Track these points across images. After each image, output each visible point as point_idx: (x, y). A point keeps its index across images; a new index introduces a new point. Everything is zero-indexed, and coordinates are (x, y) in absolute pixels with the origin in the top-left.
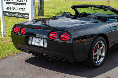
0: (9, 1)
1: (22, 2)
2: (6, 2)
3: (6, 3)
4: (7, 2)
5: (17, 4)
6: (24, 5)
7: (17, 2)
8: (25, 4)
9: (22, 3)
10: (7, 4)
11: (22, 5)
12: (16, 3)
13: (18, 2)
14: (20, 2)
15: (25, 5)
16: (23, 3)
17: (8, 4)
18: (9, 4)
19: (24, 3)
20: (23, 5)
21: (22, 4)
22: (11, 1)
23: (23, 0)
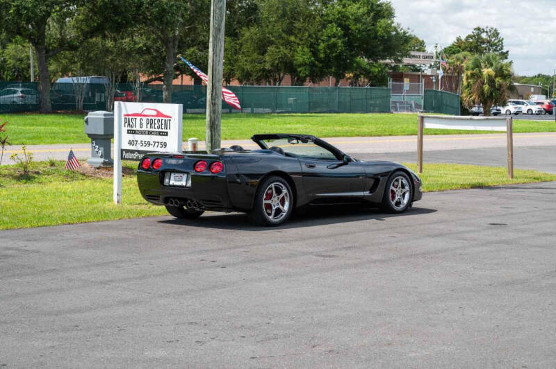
0: (134, 129)
1: (160, 130)
2: (128, 130)
3: (128, 133)
4: (130, 130)
5: (150, 133)
6: (164, 135)
7: (151, 130)
8: (167, 133)
9: (160, 132)
10: (130, 133)
12: (149, 131)
13: (153, 130)
14: (157, 130)
15: (167, 135)
16: (162, 132)
17: (132, 133)
18: (135, 133)
19: (166, 130)
20: (162, 135)
21: (160, 134)
22: (138, 128)
23: (163, 126)
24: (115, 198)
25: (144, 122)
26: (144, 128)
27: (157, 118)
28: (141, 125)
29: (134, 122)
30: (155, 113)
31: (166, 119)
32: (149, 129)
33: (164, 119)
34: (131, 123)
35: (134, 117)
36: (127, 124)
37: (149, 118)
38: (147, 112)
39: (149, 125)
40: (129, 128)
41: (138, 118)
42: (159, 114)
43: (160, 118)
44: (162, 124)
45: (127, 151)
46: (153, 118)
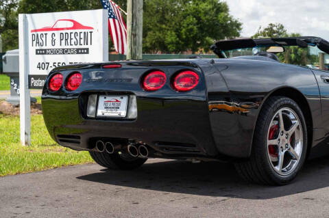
0: (44, 47)
1: (78, 47)
2: (37, 50)
3: (37, 53)
4: (40, 50)
5: (64, 52)
6: (84, 53)
7: (67, 47)
8: (87, 49)
9: (78, 50)
10: (40, 54)
11: (78, 53)
12: (63, 49)
13: (69, 47)
14: (74, 47)
15: (87, 53)
16: (81, 49)
17: (42, 54)
18: (45, 53)
19: (86, 47)
20: (81, 53)
21: (78, 51)
22: (49, 46)
23: (82, 41)
24: (23, 138)
25: (57, 38)
26: (57, 46)
27: (74, 31)
28: (53, 41)
29: (44, 39)
30: (71, 25)
31: (86, 31)
32: (64, 47)
33: (83, 31)
34: (40, 41)
35: (44, 33)
36: (35, 42)
37: (64, 32)
38: (60, 25)
39: (63, 42)
40: (38, 48)
41: (50, 33)
42: (77, 25)
43: (78, 31)
44: (80, 39)
45: (36, 77)
46: (69, 31)
